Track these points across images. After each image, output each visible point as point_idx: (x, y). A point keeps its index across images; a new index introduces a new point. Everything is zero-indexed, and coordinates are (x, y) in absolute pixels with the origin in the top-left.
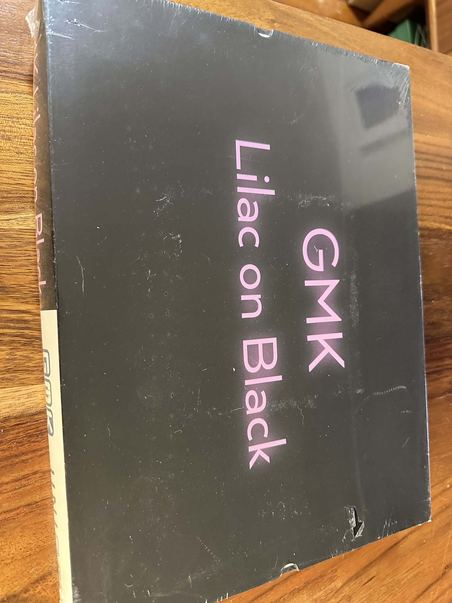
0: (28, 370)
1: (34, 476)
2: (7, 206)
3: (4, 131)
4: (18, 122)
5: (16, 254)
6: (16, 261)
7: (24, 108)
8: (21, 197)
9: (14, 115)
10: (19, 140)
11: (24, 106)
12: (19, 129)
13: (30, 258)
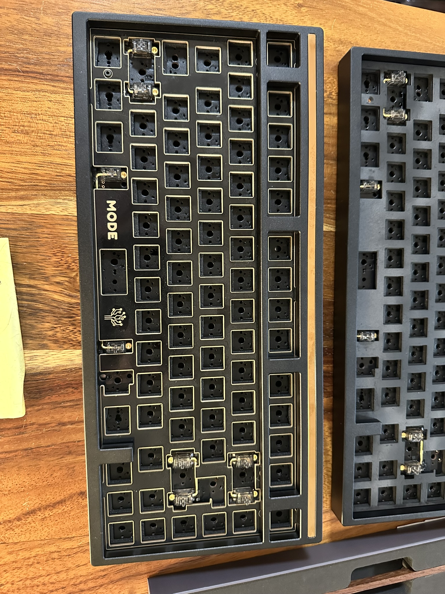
0: (31, 337)
1: (31, 426)
2: (22, 193)
3: (23, 126)
4: (36, 117)
5: (28, 235)
6: (27, 242)
7: (42, 105)
8: (35, 185)
9: (32, 111)
10: (36, 134)
11: (42, 103)
12: (37, 124)
13: (40, 240)
